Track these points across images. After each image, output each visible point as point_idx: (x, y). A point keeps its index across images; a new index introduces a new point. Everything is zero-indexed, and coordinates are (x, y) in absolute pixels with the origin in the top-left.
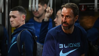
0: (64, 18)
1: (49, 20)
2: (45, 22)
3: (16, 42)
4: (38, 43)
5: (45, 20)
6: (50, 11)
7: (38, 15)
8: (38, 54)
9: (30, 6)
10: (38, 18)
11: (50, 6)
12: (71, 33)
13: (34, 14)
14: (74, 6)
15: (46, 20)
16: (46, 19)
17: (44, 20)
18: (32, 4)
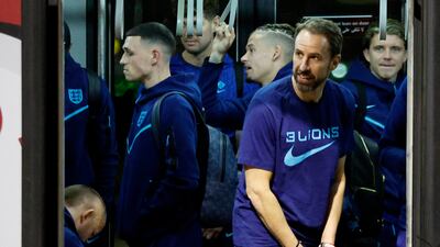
0: (305, 58)
1: (222, 59)
2: (212, 64)
3: (149, 126)
4: (209, 127)
5: (211, 60)
6: (228, 34)
7: (195, 48)
8: (213, 158)
9: (180, 21)
10: (195, 54)
11: (227, 21)
12: (317, 100)
13: (185, 44)
14: (331, 29)
15: (216, 59)
16: (215, 56)
17: (208, 58)
18: (186, 15)
